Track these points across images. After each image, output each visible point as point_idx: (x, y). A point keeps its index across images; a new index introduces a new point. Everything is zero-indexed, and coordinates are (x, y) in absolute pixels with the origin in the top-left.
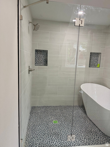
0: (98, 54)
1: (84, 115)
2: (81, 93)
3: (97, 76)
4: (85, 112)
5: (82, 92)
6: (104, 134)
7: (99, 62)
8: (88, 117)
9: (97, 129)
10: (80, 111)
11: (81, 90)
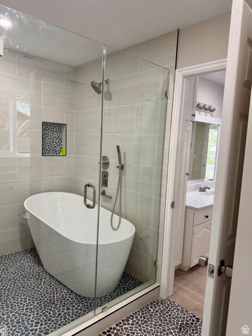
0: (60, 127)
1: (37, 269)
2: (26, 219)
3: (63, 175)
4: (39, 262)
5: (28, 217)
6: (80, 296)
7: (64, 143)
8: (46, 272)
9: (65, 290)
10: (28, 262)
11: (25, 211)
